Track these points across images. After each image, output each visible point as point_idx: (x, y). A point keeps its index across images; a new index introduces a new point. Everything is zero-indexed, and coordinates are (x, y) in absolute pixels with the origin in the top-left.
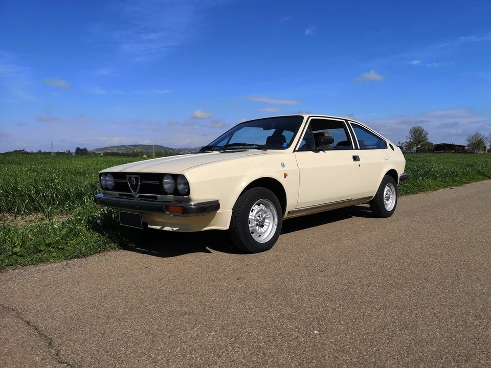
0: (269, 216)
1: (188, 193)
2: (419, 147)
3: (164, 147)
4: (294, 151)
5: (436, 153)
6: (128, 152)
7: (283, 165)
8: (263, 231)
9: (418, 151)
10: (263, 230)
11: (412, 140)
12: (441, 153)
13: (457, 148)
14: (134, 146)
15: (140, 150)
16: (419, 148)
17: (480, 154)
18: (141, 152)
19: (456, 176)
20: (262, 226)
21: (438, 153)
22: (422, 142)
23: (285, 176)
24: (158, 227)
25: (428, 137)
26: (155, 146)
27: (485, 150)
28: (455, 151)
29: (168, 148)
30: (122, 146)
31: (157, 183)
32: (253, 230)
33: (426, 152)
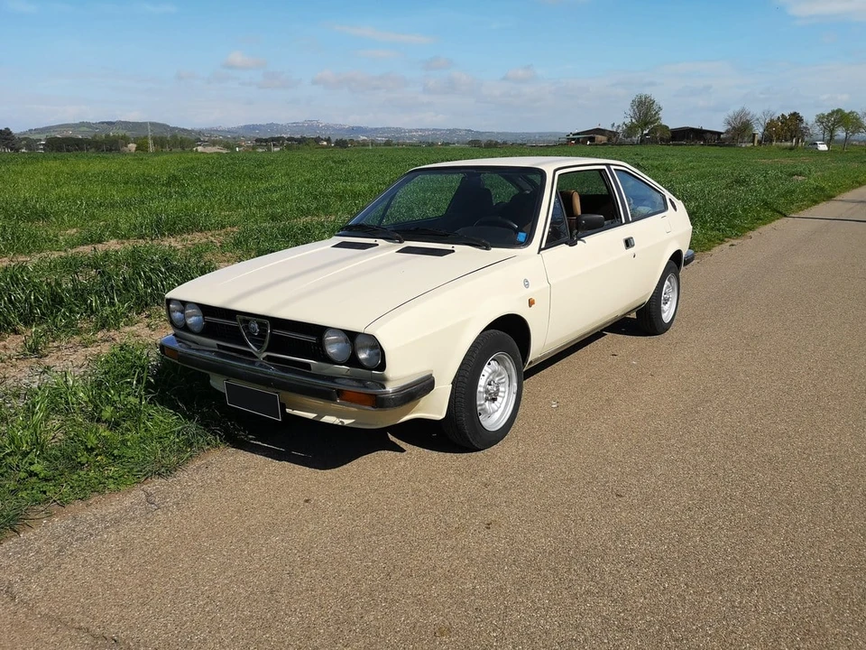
0: (503, 380)
1: (382, 367)
2: (645, 132)
3: (168, 126)
4: (540, 250)
5: (674, 145)
6: (96, 135)
7: (526, 283)
8: (496, 408)
9: (643, 141)
10: (494, 405)
11: (634, 121)
12: (681, 145)
13: (709, 136)
14: (108, 123)
15: (121, 133)
16: (646, 135)
17: (746, 147)
18: (124, 138)
19: (735, 216)
20: (494, 400)
21: (677, 145)
22: (652, 123)
23: (531, 303)
24: (311, 416)
25: (661, 114)
26: (152, 124)
27: (753, 142)
28: (705, 141)
29: (177, 128)
30: (82, 124)
31: (313, 339)
32: (482, 410)
33: (657, 143)
